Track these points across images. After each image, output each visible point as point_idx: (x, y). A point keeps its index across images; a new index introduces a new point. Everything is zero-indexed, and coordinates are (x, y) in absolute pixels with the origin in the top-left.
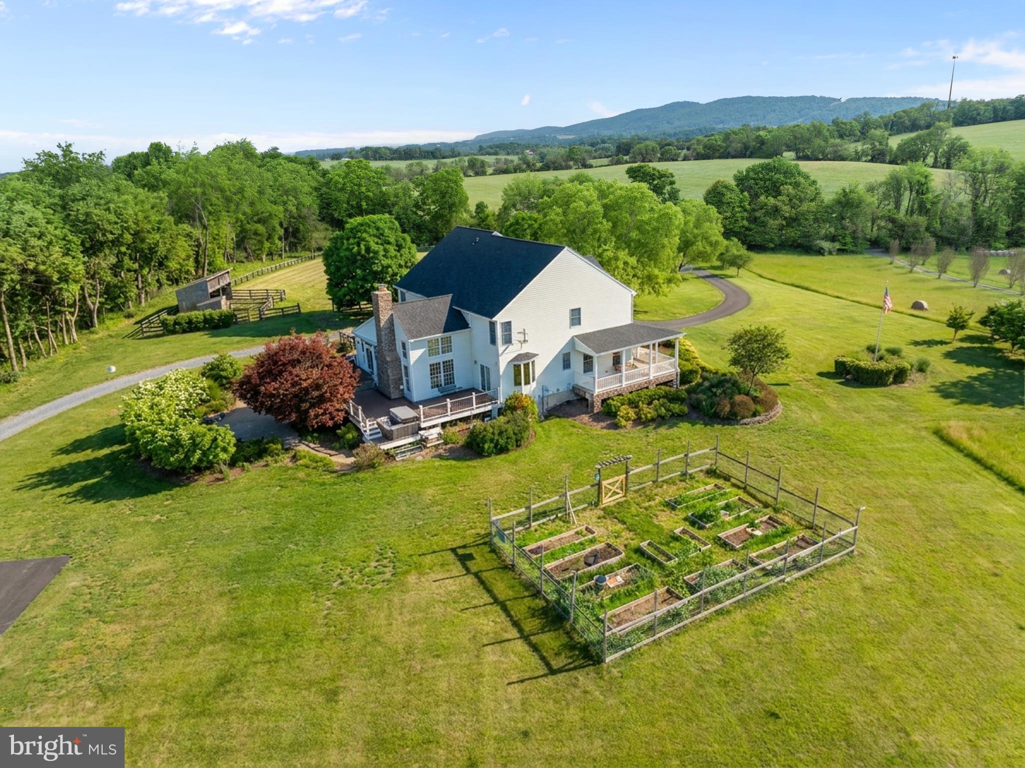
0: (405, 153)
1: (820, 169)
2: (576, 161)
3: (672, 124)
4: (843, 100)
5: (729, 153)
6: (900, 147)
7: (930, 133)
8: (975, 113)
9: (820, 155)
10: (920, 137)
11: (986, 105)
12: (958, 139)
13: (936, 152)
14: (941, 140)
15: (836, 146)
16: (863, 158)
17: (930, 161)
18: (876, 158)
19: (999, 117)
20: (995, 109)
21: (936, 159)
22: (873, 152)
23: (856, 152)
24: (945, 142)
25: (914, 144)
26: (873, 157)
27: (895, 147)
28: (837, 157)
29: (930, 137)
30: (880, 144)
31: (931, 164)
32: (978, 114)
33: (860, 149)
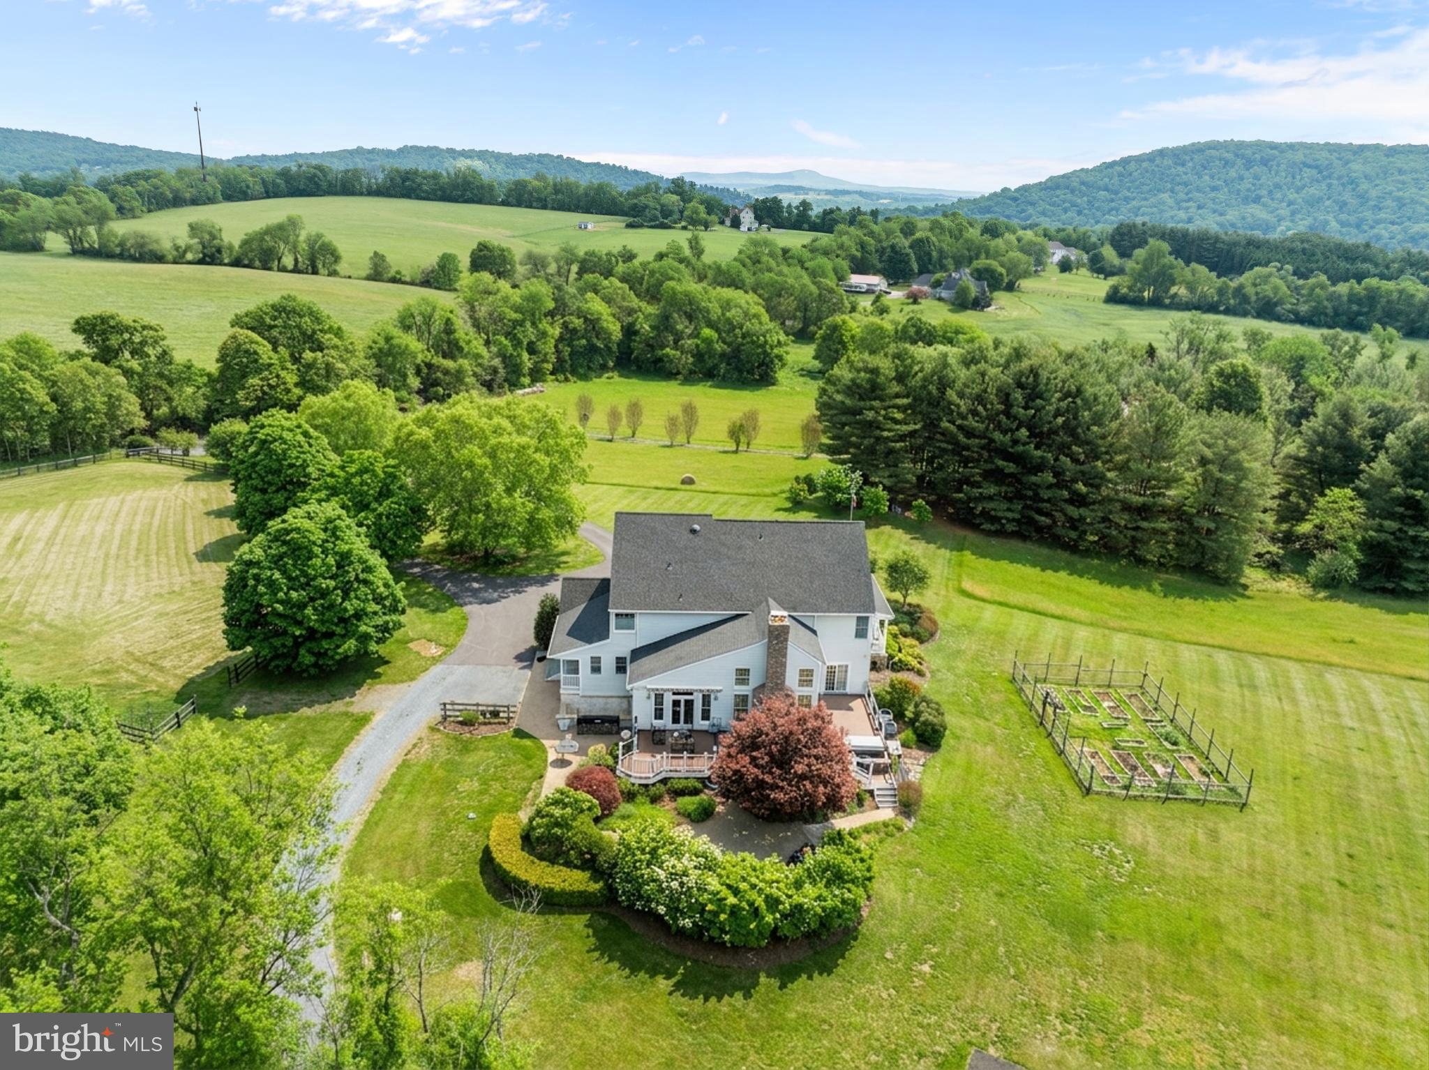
6: (245, 243)
7: (281, 227)
8: (243, 184)
9: (118, 250)
10: (268, 231)
11: (253, 176)
12: (319, 236)
13: (295, 249)
14: (298, 236)
15: (143, 237)
16: (189, 256)
17: (288, 261)
18: (211, 256)
19: (270, 192)
20: (264, 182)
21: (296, 260)
22: (204, 247)
23: (177, 248)
24: (302, 238)
25: (262, 240)
26: (205, 255)
27: (236, 244)
28: (145, 254)
29: (283, 231)
30: (213, 237)
31: (290, 267)
32: (248, 187)
33: (182, 243)
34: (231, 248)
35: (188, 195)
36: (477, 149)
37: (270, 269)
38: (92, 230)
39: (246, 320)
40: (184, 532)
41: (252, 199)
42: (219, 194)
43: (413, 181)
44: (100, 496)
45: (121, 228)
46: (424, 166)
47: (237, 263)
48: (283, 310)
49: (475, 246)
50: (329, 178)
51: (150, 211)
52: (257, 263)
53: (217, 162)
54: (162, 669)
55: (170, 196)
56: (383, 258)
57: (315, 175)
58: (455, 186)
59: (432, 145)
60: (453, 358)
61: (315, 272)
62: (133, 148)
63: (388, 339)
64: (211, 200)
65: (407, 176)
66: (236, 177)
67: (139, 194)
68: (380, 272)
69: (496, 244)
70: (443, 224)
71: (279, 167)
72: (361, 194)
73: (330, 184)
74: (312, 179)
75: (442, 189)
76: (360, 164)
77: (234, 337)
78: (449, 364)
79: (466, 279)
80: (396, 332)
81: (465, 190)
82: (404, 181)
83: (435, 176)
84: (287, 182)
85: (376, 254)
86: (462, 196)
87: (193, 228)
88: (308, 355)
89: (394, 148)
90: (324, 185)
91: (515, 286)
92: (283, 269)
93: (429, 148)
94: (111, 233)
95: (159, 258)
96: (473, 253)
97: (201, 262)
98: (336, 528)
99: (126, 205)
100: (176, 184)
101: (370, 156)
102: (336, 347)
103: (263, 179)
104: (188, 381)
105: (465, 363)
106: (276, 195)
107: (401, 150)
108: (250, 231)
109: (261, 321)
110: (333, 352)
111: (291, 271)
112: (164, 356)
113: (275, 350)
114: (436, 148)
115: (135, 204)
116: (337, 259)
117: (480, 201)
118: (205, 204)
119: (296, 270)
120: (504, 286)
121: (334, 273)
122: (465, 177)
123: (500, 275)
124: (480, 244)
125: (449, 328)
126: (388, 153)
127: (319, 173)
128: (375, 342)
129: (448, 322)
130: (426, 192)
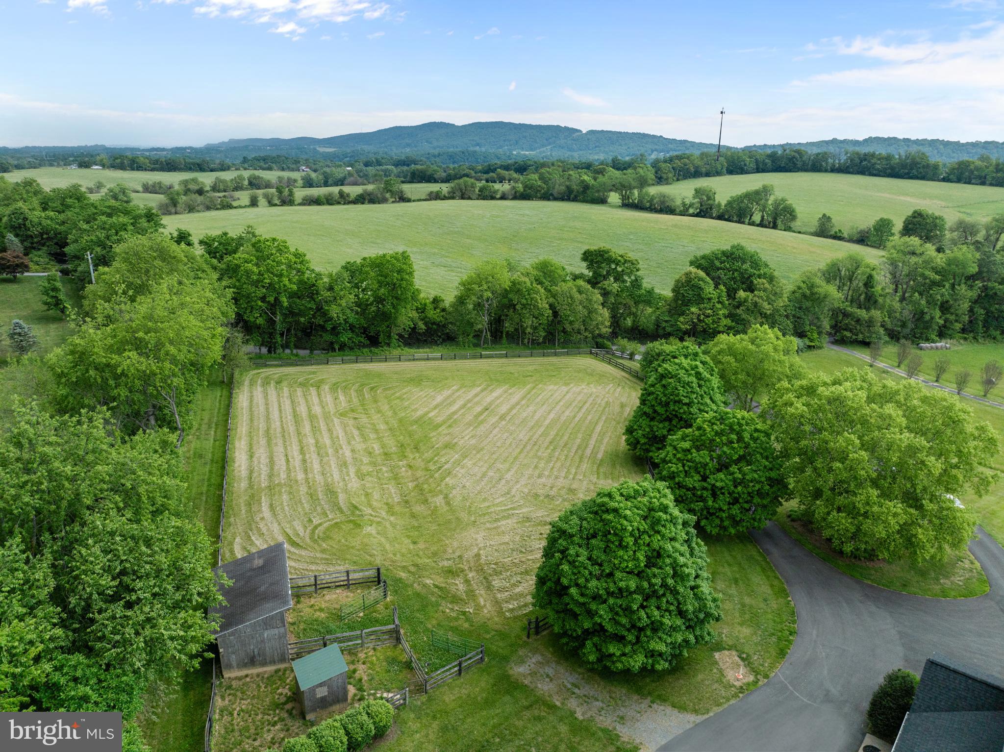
0: (167, 164)
1: (675, 226)
2: (393, 193)
3: (431, 143)
4: (584, 132)
5: (552, 195)
6: (729, 203)
7: (757, 193)
8: (742, 163)
9: (648, 205)
10: (747, 196)
11: (750, 157)
12: (783, 200)
13: (763, 210)
14: (767, 200)
15: (664, 196)
16: (691, 211)
17: (757, 218)
18: (704, 212)
19: (760, 168)
20: (757, 161)
21: (763, 217)
22: (701, 205)
23: (684, 204)
24: (770, 202)
25: (742, 202)
26: (701, 211)
27: (723, 203)
28: (665, 208)
29: (757, 196)
30: (709, 198)
31: (758, 222)
32: (745, 165)
33: (687, 202)
34: (719, 205)
35: (704, 170)
36: (929, 138)
37: (743, 223)
38: (636, 192)
39: (703, 262)
40: (592, 431)
41: (747, 173)
42: (725, 170)
43: (869, 162)
44: (555, 384)
45: (653, 191)
46: (882, 151)
47: (720, 217)
48: (733, 256)
49: (910, 213)
50: (804, 159)
51: (678, 180)
52: (735, 218)
53: (729, 148)
54: (489, 587)
55: (692, 170)
56: (829, 219)
57: (794, 157)
58: (903, 165)
59: (891, 136)
60: (868, 309)
61: (775, 227)
62: (685, 141)
63: (811, 287)
64: (718, 174)
65: (866, 157)
66: (738, 158)
67: (673, 168)
68: (824, 230)
69: (930, 212)
70: (888, 196)
71: (769, 151)
72: (826, 171)
73: (804, 163)
74: (792, 159)
75: (892, 168)
76: (831, 149)
77: (687, 274)
78: (862, 314)
79: (896, 239)
80: (819, 281)
81: (912, 169)
82: (861, 161)
83: (889, 158)
84: (773, 161)
85: (824, 215)
86: (908, 173)
87: (698, 192)
88: (742, 294)
89: (861, 139)
90: (799, 164)
91: (939, 250)
92: (752, 224)
93: (889, 139)
94: (647, 194)
95: (671, 211)
96: (906, 219)
97: (697, 215)
98: (658, 521)
99: (664, 176)
100: (698, 162)
101: (841, 145)
102: (765, 290)
103: (756, 160)
104: (648, 303)
105: (876, 314)
106: (764, 171)
107: (865, 140)
108: (734, 195)
109: (712, 264)
110: (762, 294)
111: (758, 225)
112: (636, 284)
113: (716, 287)
114: (895, 138)
115: (670, 175)
116: (793, 218)
117: (923, 178)
118: (714, 176)
119: (761, 225)
120: (930, 249)
121: (788, 229)
122: (913, 159)
123: (928, 239)
124: (915, 212)
125: (869, 282)
126: (856, 143)
127: (797, 155)
128: (799, 288)
129: (870, 277)
130: (878, 169)
